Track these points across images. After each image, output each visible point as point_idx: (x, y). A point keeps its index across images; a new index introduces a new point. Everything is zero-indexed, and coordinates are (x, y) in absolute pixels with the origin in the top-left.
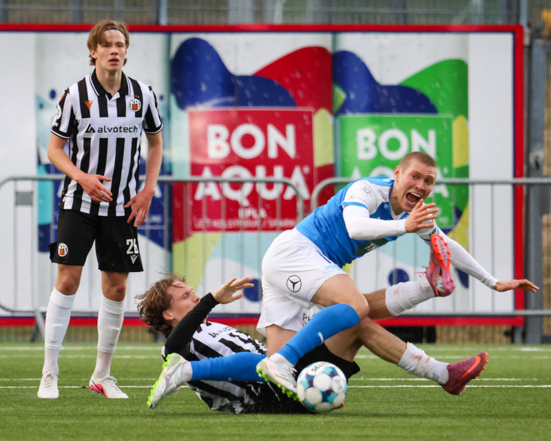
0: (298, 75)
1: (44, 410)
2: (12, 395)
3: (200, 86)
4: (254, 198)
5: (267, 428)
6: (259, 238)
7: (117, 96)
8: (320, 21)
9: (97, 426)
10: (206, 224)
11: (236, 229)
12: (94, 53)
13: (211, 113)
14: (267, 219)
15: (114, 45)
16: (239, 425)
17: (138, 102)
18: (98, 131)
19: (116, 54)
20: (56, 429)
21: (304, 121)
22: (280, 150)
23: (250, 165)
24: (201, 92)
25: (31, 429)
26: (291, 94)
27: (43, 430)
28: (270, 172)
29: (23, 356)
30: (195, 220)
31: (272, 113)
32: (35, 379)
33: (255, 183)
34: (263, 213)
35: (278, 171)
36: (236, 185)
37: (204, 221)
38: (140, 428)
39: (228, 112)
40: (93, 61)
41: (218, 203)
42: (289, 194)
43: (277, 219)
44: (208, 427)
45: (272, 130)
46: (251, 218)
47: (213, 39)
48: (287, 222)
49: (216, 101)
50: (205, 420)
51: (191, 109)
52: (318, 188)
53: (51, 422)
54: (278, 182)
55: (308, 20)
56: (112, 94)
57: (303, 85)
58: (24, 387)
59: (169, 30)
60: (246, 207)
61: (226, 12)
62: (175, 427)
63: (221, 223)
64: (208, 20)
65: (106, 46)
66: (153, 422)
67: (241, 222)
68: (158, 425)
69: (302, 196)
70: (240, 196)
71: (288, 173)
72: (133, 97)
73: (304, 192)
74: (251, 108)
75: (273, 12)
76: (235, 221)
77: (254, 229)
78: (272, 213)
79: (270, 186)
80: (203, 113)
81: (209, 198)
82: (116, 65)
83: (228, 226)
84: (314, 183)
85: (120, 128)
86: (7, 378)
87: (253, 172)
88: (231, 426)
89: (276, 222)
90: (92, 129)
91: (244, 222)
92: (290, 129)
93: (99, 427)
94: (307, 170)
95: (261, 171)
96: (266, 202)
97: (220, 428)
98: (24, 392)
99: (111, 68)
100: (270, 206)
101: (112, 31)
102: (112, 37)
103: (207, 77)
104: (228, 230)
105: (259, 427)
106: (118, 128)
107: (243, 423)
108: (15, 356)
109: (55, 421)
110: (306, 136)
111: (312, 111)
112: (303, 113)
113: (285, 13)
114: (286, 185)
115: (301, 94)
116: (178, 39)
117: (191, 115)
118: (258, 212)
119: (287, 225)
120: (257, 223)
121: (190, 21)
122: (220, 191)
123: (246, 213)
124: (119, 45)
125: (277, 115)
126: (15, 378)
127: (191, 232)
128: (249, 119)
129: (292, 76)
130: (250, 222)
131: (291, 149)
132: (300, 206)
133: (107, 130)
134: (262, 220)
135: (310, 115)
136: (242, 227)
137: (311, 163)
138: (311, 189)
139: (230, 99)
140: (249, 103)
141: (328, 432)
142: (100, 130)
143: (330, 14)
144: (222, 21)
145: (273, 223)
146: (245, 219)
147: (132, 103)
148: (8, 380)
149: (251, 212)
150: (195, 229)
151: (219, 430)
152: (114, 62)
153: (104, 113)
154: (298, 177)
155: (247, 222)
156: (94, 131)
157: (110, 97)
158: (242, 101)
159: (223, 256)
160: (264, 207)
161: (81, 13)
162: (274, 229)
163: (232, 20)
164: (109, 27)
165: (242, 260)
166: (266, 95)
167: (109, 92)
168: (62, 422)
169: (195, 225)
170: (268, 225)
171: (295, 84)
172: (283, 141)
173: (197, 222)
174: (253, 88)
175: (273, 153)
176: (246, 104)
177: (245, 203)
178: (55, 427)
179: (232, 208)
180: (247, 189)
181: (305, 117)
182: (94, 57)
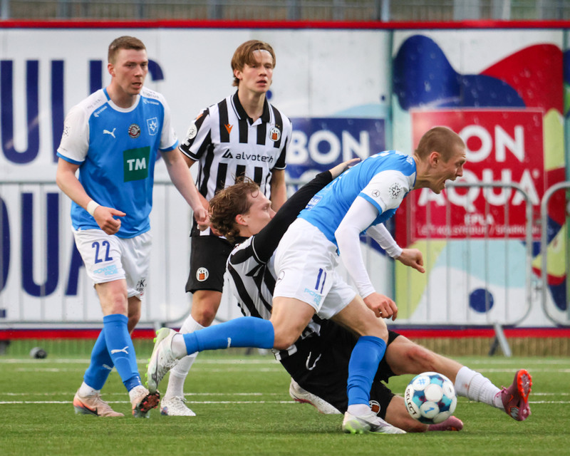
0: (527, 74)
1: (260, 426)
2: (226, 411)
3: (424, 86)
4: (480, 203)
5: (494, 446)
6: (486, 246)
7: (259, 122)
8: (550, 17)
9: (315, 443)
10: (430, 231)
11: (462, 236)
12: (239, 73)
13: (436, 114)
14: (494, 226)
15: (263, 66)
16: (465, 442)
17: (278, 131)
18: (237, 157)
19: (265, 75)
20: (273, 446)
21: (534, 122)
22: (509, 153)
23: (477, 169)
24: (425, 92)
25: (246, 447)
26: (520, 94)
27: (258, 447)
28: (497, 176)
29: (238, 370)
30: (418, 228)
31: (501, 114)
32: (250, 394)
33: (481, 188)
34: (490, 219)
35: (506, 175)
36: (462, 190)
37: (428, 228)
38: (361, 445)
39: (453, 113)
40: (237, 82)
41: (443, 208)
42: (518, 200)
43: (505, 225)
44: (432, 445)
45: (499, 132)
46: (478, 224)
47: (438, 36)
48: (515, 228)
49: (440, 101)
50: (429, 438)
51: (414, 110)
52: (548, 193)
53: (267, 438)
54: (506, 187)
55: (538, 16)
56: (254, 119)
57: (532, 85)
58: (239, 402)
59: (391, 27)
60: (472, 214)
61: (451, 8)
62: (397, 444)
63: (446, 230)
64: (432, 16)
65: (254, 67)
66: (374, 439)
67: (467, 229)
68: (379, 442)
69: (531, 202)
70: (466, 202)
71: (517, 177)
72: (274, 126)
73: (533, 197)
74: (477, 109)
75: (501, 8)
76: (461, 227)
77: (482, 236)
78: (499, 219)
79: (497, 191)
80: (426, 115)
81: (433, 203)
82: (264, 86)
83: (453, 232)
84: (545, 187)
85: (258, 156)
86: (220, 392)
87: (480, 177)
88: (457, 444)
89: (505, 228)
90: (230, 154)
91: (470, 229)
92: (519, 131)
93: (317, 444)
94: (536, 173)
95: (488, 175)
96: (493, 207)
97: (444, 445)
98: (239, 407)
99: (258, 89)
100: (498, 212)
101: (261, 51)
102: (261, 57)
103: (431, 76)
104: (454, 237)
105: (486, 444)
106: (257, 155)
107: (469, 440)
108: (229, 370)
109: (271, 438)
110: (535, 138)
111: (542, 112)
112: (533, 114)
113: (513, 9)
114: (514, 190)
115: (530, 94)
116: (401, 36)
117: (415, 117)
118: (485, 218)
119: (515, 232)
120: (484, 230)
121: (414, 18)
122: (445, 196)
123: (472, 219)
124: (267, 66)
125: (505, 117)
126: (229, 392)
127: (415, 239)
128: (476, 120)
129: (521, 75)
130: (476, 229)
131: (519, 152)
132: (529, 211)
133: (245, 157)
134: (490, 226)
135: (540, 116)
136: (469, 234)
137: (540, 167)
138: (541, 194)
139: (456, 100)
140: (475, 104)
141: (559, 450)
142: (239, 157)
143: (561, 10)
144: (447, 18)
145: (500, 230)
146: (471, 225)
147: (273, 131)
148: (222, 394)
149: (477, 218)
150: (418, 236)
151: (443, 448)
152: (262, 84)
153: (243, 138)
154: (527, 181)
155: (473, 229)
156: (232, 157)
157: (252, 122)
158: (468, 101)
159: (448, 264)
160: (491, 212)
161: (299, 9)
162: (502, 236)
163: (458, 17)
164: (258, 47)
165: (467, 268)
166: (493, 95)
167: (251, 117)
168: (278, 438)
169: (419, 232)
170: (495, 231)
171: (525, 83)
172: (512, 143)
173: (421, 229)
174: (480, 88)
175: (500, 156)
176: (472, 105)
177: (472, 208)
178: (271, 444)
179: (458, 214)
180: (474, 193)
181: (535, 118)
182: (239, 77)
